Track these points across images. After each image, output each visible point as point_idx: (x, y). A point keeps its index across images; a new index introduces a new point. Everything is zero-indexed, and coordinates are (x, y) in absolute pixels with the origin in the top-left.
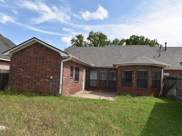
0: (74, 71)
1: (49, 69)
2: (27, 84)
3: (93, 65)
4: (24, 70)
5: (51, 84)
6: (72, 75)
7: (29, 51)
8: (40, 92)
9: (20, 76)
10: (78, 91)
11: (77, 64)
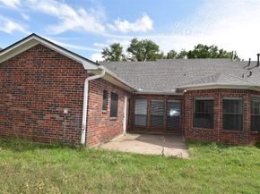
0: (109, 99)
1: (61, 95)
2: (21, 124)
3: (140, 90)
4: (14, 98)
5: (65, 123)
6: (105, 108)
7: (24, 60)
8: (44, 140)
9: (7, 108)
10: (116, 134)
11: (114, 86)
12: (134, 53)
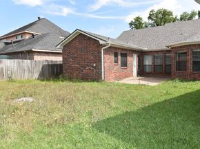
0: (119, 57)
1: (92, 58)
3: (146, 49)
5: (95, 71)
6: (116, 62)
9: (70, 65)
12: (152, 19)
